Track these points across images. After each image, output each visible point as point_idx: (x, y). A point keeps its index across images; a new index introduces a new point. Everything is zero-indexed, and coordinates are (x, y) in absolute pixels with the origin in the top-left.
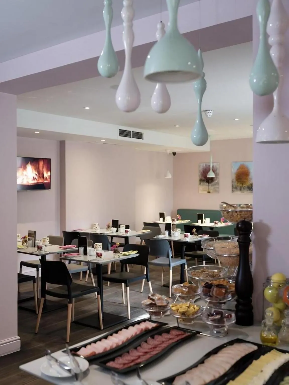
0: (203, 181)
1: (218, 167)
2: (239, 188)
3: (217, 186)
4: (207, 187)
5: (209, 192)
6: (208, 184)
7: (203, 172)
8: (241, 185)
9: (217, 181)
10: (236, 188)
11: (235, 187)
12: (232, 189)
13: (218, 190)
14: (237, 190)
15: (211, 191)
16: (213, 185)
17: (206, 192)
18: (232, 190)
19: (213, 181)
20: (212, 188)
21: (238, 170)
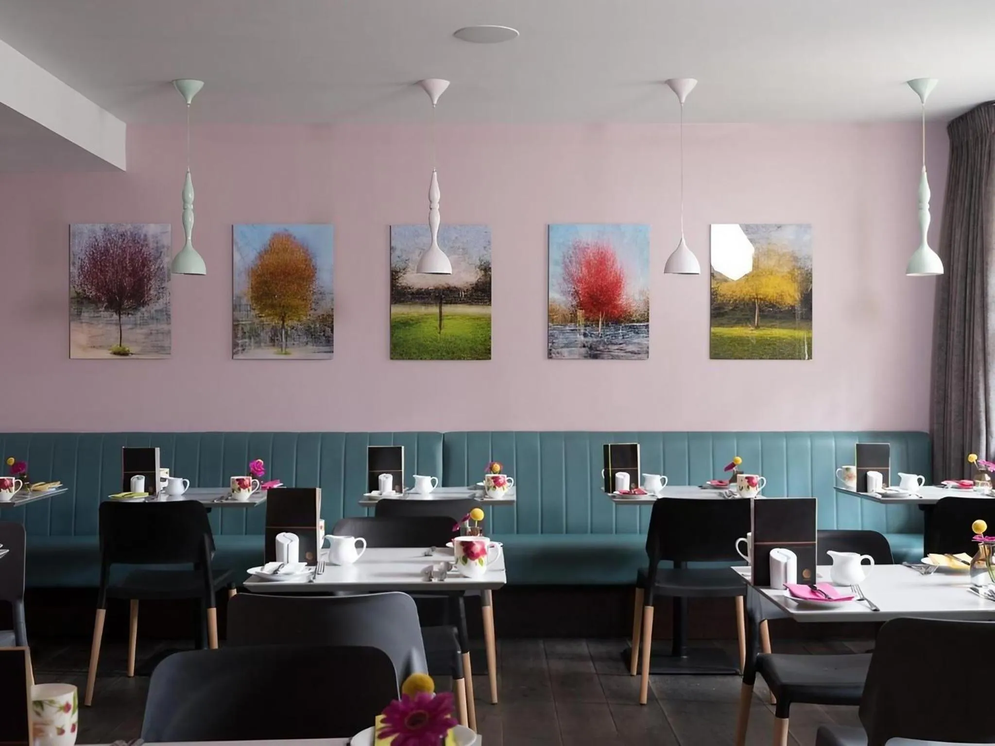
0: (94, 302)
1: (166, 241)
2: (265, 335)
3: (164, 327)
4: (114, 330)
5: (124, 354)
6: (115, 317)
7: (93, 259)
8: (276, 321)
9: (160, 305)
10: (254, 334)
11: (247, 329)
12: (235, 336)
13: (166, 344)
14: (258, 344)
15: (132, 349)
16: (145, 323)
17: (106, 354)
18: (235, 345)
19: (144, 304)
20: (139, 333)
21: (261, 256)
